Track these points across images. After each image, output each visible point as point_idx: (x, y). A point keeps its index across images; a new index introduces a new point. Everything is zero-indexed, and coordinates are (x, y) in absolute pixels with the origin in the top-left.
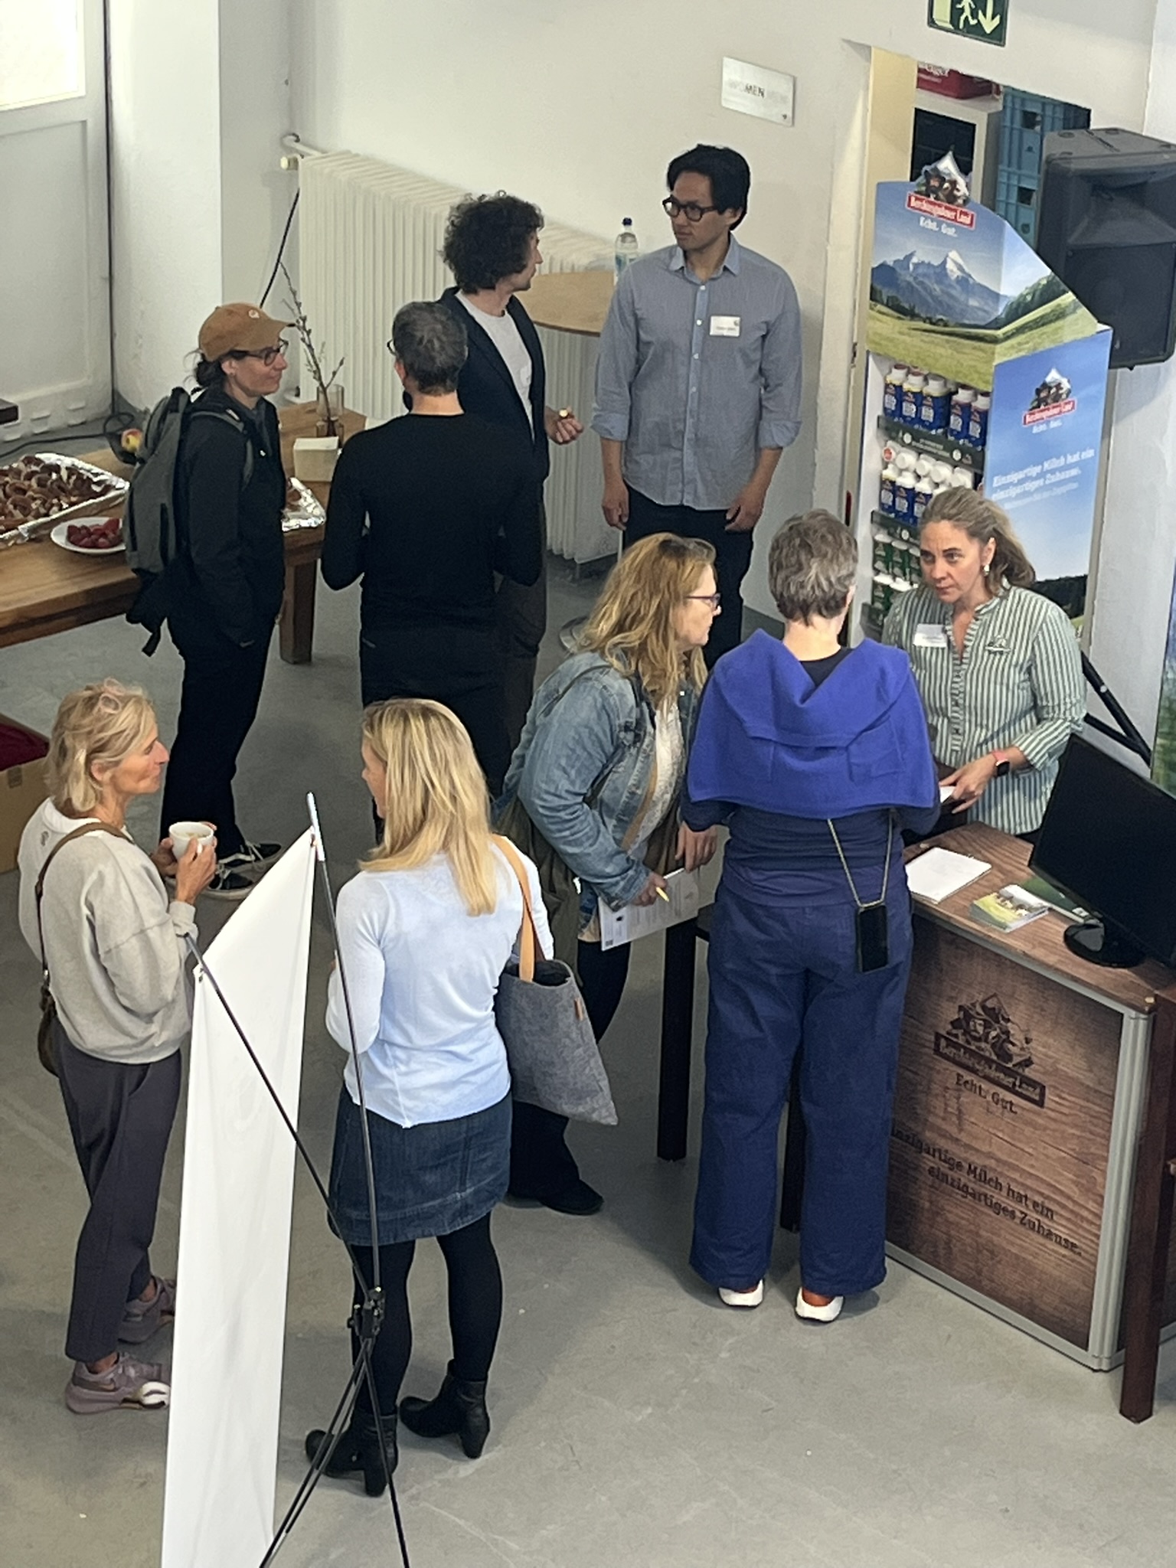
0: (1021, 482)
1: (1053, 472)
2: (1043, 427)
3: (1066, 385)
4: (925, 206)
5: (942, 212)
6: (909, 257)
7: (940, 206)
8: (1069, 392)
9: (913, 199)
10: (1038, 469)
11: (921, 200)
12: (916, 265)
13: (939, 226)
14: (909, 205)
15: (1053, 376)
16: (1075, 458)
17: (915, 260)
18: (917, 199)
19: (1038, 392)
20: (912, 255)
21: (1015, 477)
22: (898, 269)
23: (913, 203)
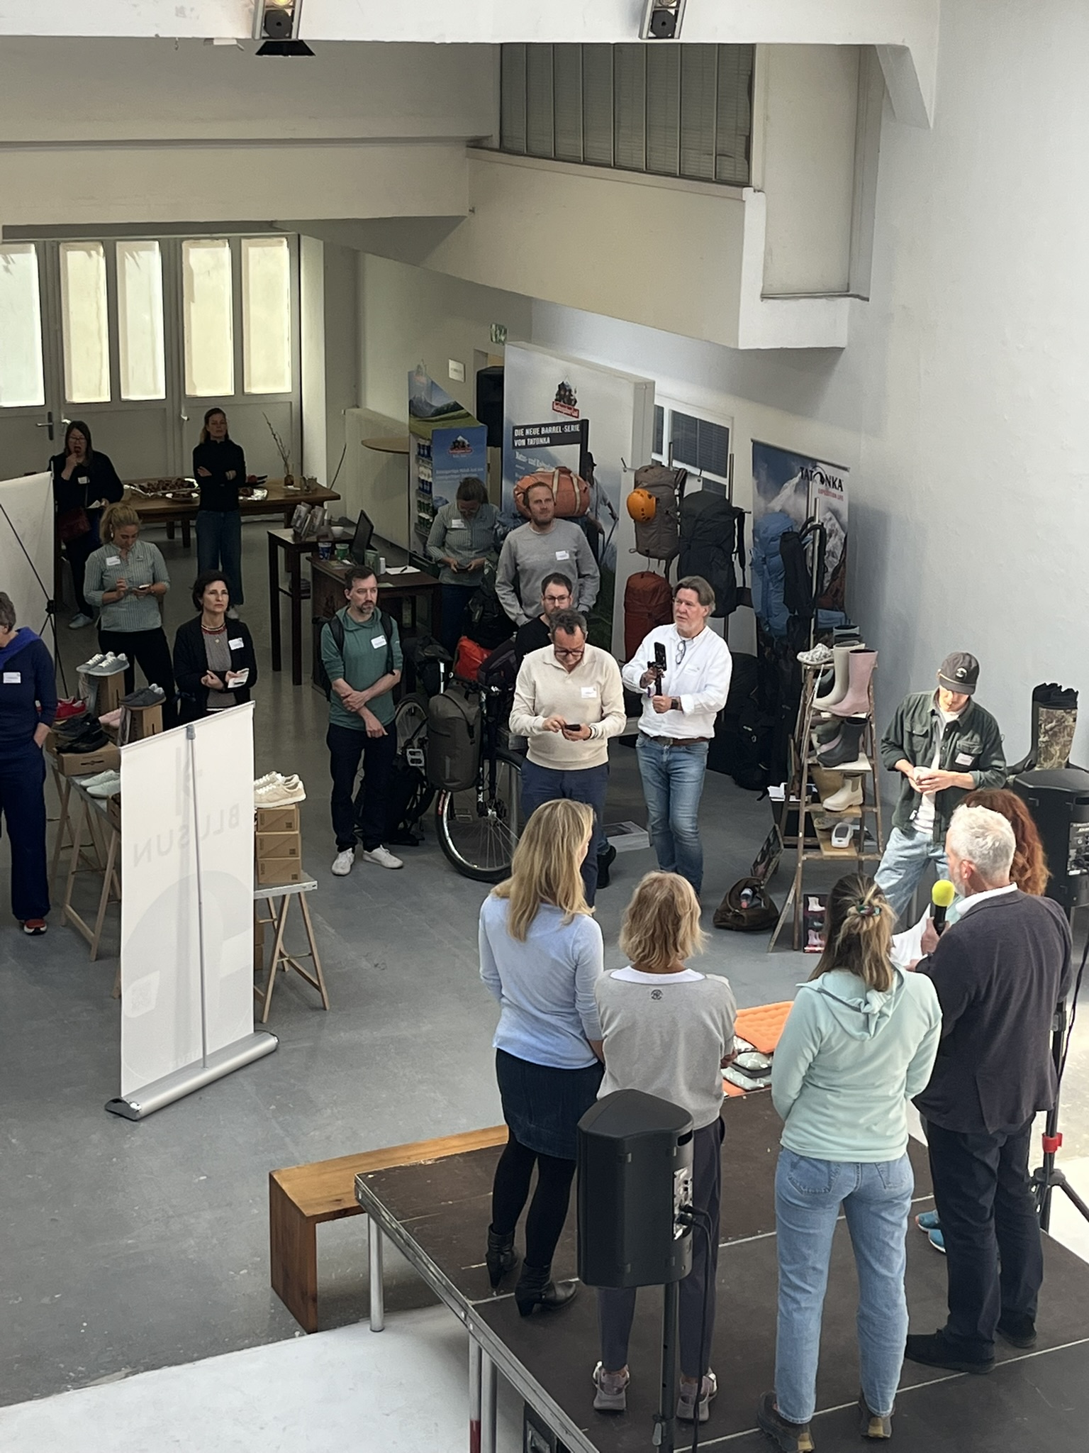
0: (450, 474)
1: (464, 473)
2: (457, 456)
3: (467, 442)
8: (468, 445)
10: (457, 471)
15: (460, 438)
16: (475, 470)
19: (454, 443)
21: (447, 472)
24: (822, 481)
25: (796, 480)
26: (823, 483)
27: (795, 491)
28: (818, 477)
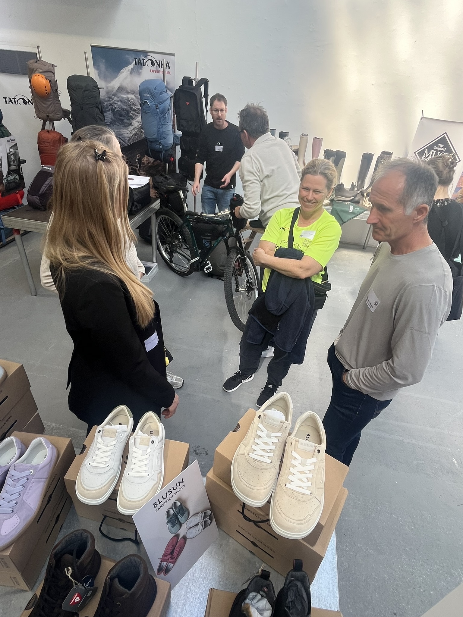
24: (153, 64)
25: (131, 66)
26: (153, 66)
27: (131, 73)
28: (150, 62)
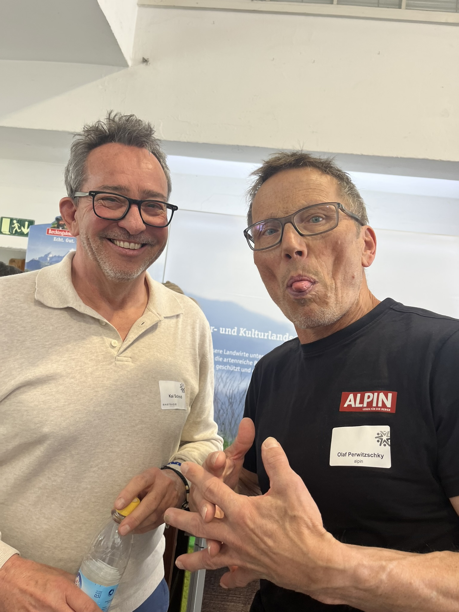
4: (57, 232)
5: (66, 233)
6: (46, 256)
7: (65, 231)
9: (50, 230)
11: (55, 230)
12: (51, 258)
13: (64, 239)
14: (48, 233)
17: (51, 256)
18: (52, 230)
20: (49, 254)
22: (41, 261)
23: (50, 231)
